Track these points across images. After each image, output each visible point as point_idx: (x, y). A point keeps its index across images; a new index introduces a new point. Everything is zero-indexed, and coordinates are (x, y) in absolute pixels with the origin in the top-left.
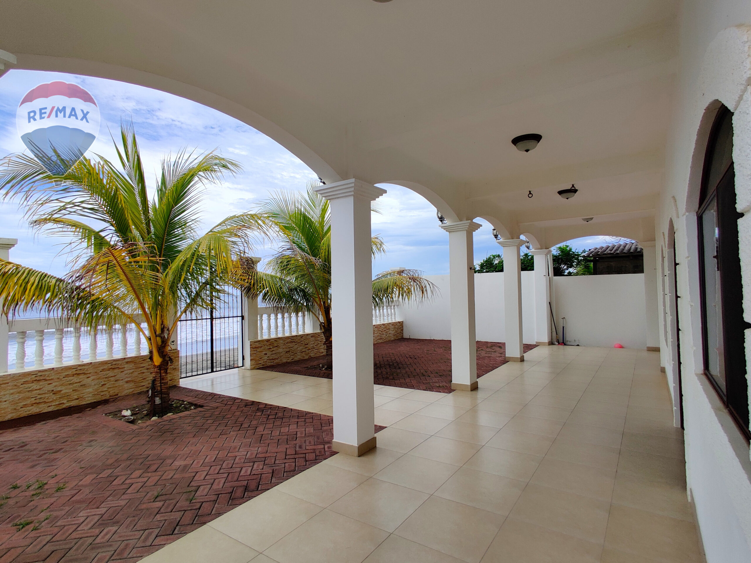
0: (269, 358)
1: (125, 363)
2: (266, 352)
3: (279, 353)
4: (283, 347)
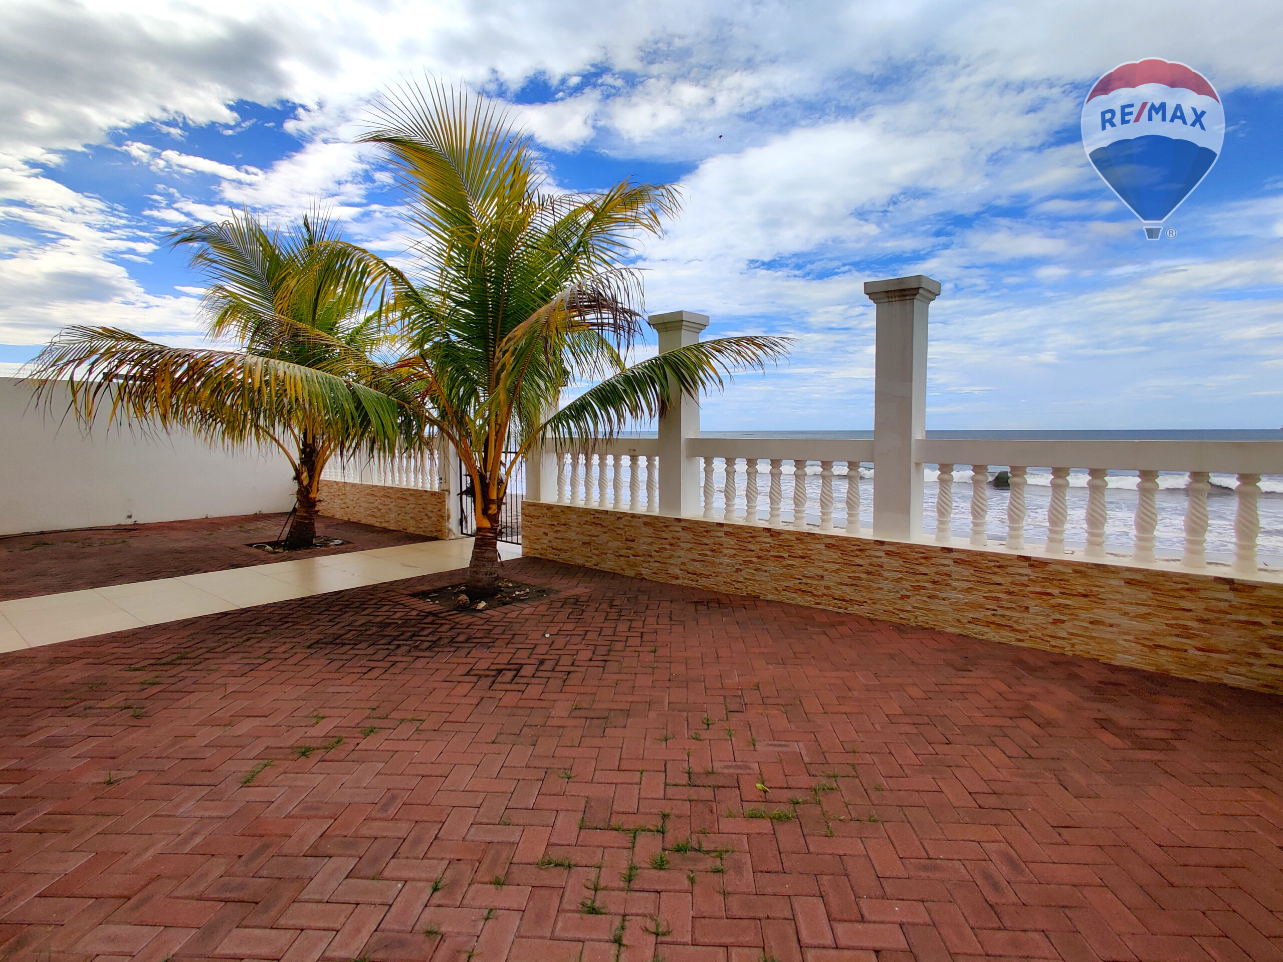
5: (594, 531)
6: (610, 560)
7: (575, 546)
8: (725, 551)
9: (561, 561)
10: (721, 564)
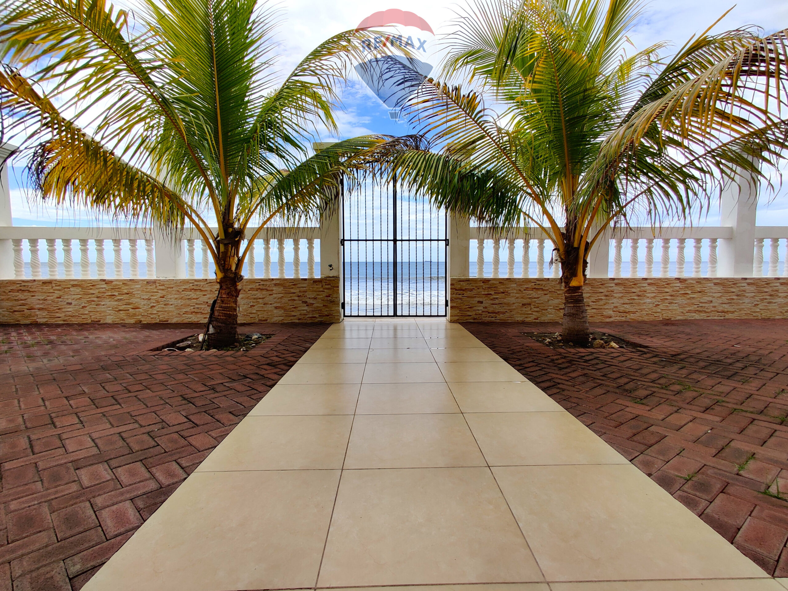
0: (486, 310)
1: (273, 285)
2: (481, 300)
3: (508, 304)
4: (517, 295)
5: (534, 294)
6: (551, 314)
7: (514, 307)
8: (648, 295)
9: (498, 321)
10: (644, 303)
